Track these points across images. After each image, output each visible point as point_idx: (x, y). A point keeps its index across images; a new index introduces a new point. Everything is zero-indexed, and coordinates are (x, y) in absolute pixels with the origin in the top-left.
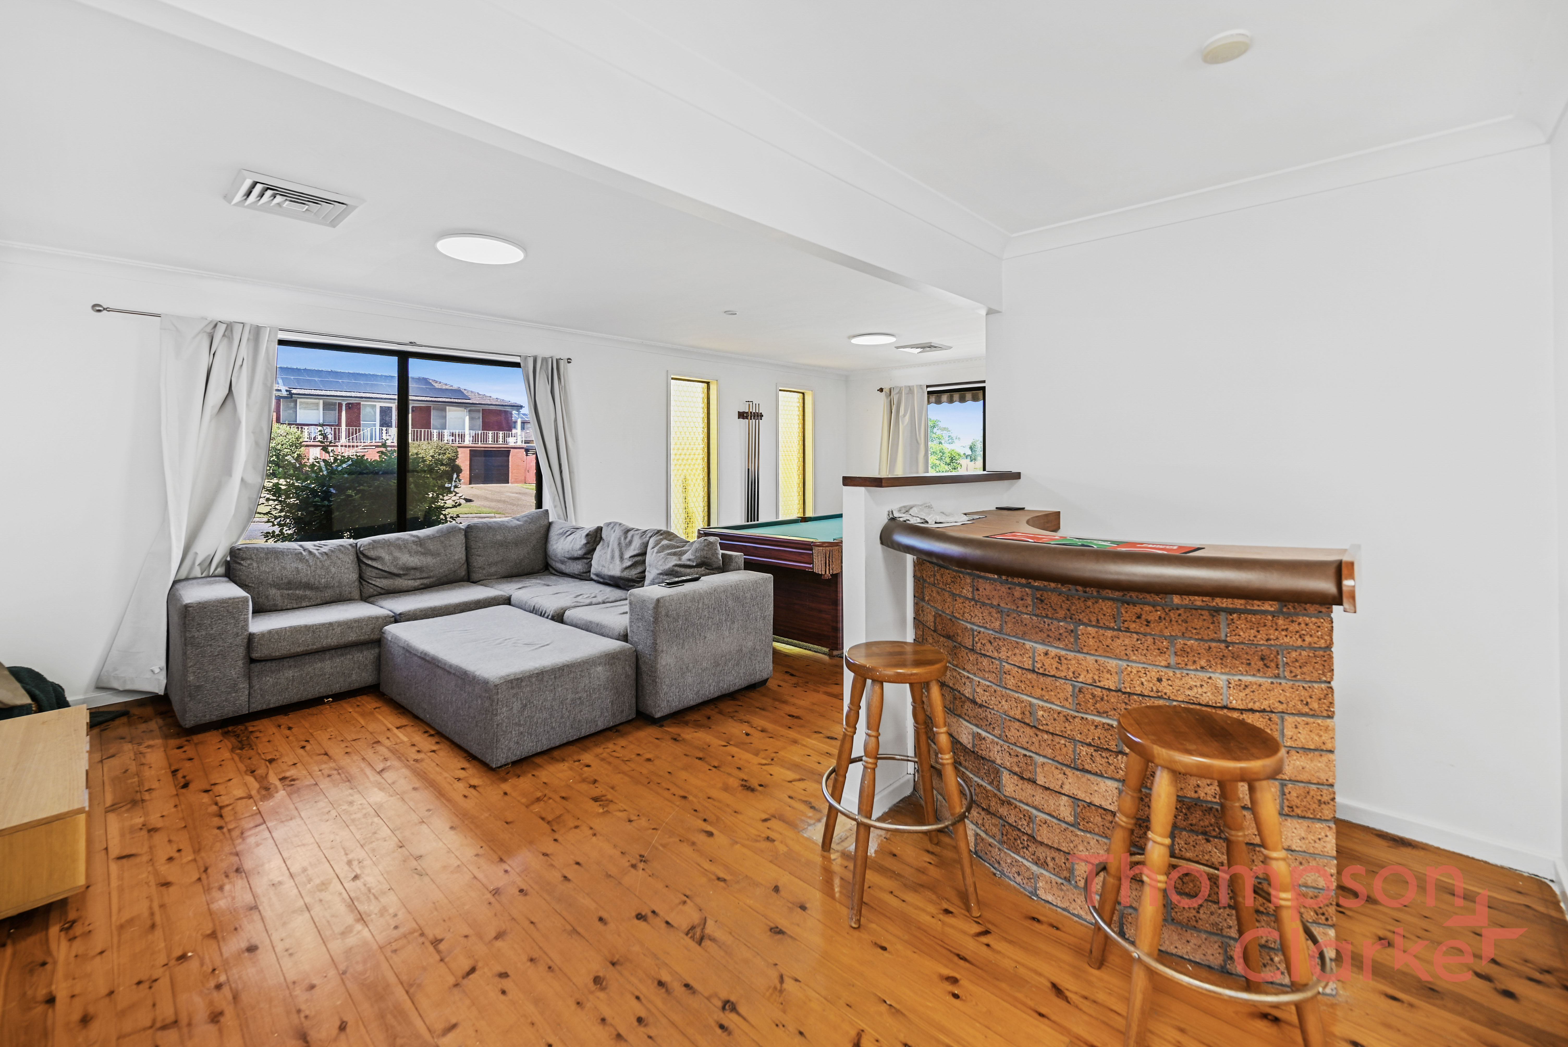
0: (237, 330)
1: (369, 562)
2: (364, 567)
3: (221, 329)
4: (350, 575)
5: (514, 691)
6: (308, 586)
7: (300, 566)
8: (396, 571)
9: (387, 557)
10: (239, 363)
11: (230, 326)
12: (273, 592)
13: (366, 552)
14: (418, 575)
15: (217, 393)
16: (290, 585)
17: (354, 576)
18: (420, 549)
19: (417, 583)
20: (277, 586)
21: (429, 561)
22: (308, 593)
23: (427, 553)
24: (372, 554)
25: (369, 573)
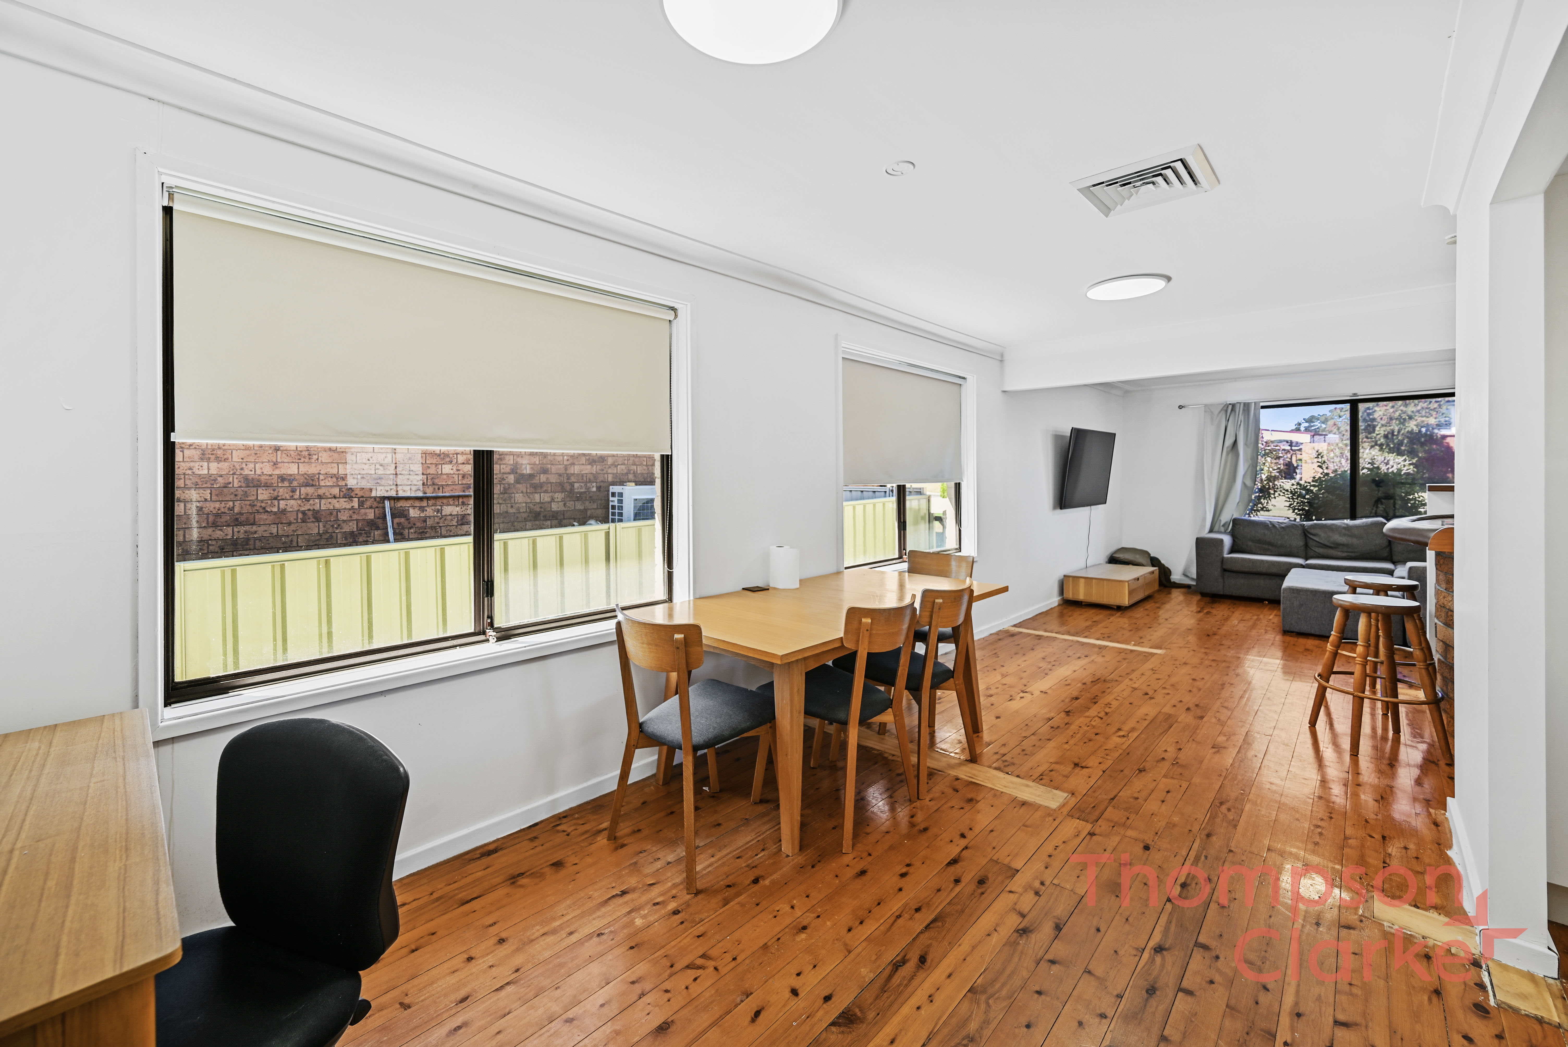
0: (1238, 406)
1: (1311, 537)
2: (1308, 539)
3: (1230, 407)
4: (1300, 543)
5: (1295, 595)
6: (1270, 544)
7: (1266, 532)
8: (1328, 544)
9: (1323, 535)
10: (1239, 423)
11: (1233, 405)
12: (1250, 543)
13: (1309, 530)
14: (1345, 549)
15: (1229, 441)
16: (1259, 541)
17: (1301, 543)
18: (1347, 532)
19: (1344, 555)
20: (1253, 541)
21: (1355, 541)
22: (1270, 547)
23: (1352, 536)
24: (1312, 531)
25: (1311, 543)
